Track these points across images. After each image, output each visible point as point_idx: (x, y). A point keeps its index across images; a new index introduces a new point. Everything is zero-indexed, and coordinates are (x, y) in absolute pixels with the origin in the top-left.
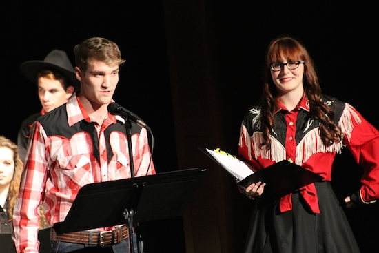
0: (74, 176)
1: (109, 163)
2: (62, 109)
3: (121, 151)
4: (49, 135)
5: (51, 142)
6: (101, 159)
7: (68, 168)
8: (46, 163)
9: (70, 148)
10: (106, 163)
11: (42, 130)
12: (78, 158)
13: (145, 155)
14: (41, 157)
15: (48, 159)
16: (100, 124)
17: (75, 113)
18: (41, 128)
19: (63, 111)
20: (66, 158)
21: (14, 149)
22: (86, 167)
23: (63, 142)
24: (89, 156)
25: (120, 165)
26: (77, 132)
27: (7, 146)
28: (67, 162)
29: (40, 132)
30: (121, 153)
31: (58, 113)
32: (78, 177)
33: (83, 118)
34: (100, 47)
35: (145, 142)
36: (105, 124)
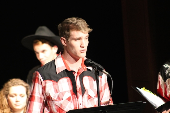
0: (61, 105)
1: (83, 96)
2: (53, 63)
3: (90, 88)
4: (44, 79)
5: (46, 84)
6: (78, 93)
7: (57, 100)
8: (42, 97)
9: (58, 87)
10: (81, 96)
11: (40, 77)
12: (63, 94)
13: (106, 89)
14: (40, 93)
15: (44, 95)
16: (76, 72)
17: (60, 65)
18: (39, 75)
19: (53, 64)
20: (56, 94)
21: (26, 87)
22: (69, 99)
23: (53, 84)
24: (70, 92)
25: (90, 97)
26: (62, 77)
27: (22, 85)
28: (57, 97)
29: (39, 78)
30: (91, 89)
31: (50, 66)
32: (64, 105)
33: (65, 68)
34: (76, 23)
35: (105, 81)
36: (80, 72)
